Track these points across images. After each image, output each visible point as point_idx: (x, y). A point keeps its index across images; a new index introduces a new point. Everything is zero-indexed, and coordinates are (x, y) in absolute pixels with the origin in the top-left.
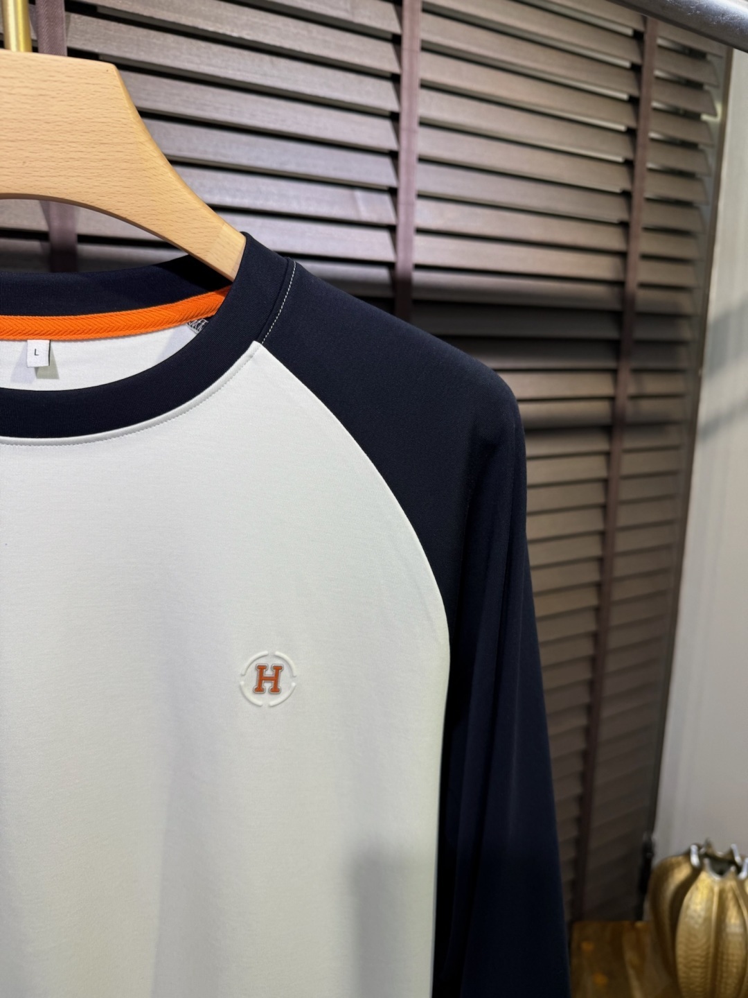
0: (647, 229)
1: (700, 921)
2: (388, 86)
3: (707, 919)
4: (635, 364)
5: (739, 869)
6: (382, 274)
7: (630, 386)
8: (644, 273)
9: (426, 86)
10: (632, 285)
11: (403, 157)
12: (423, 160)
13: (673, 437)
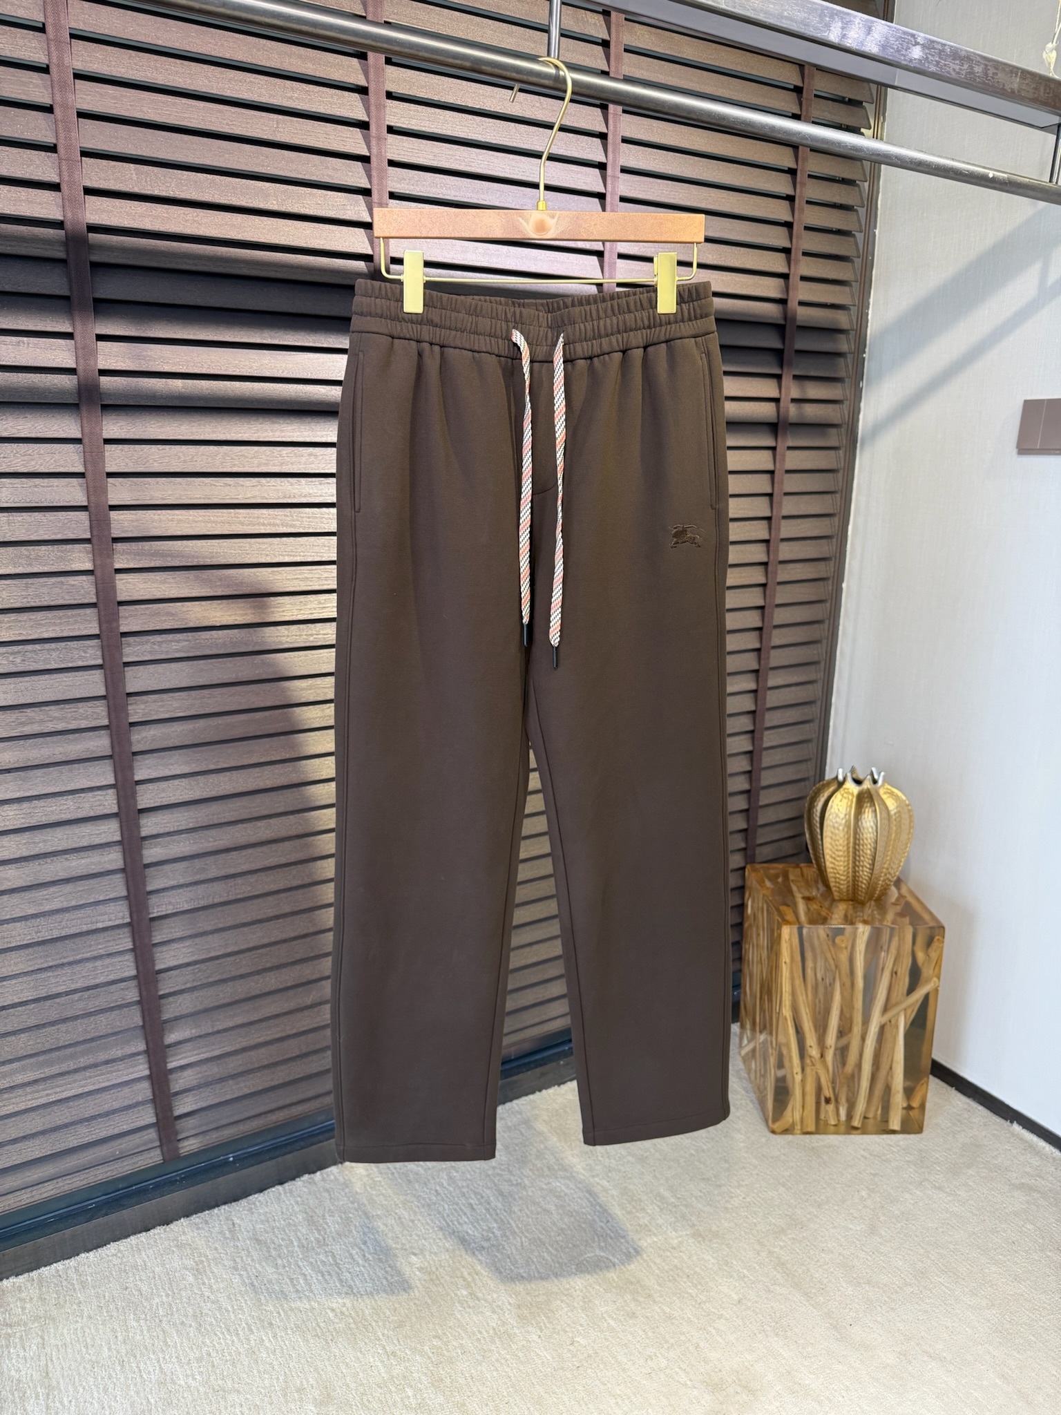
0: (805, 254)
2: (597, 141)
4: (797, 373)
5: (875, 782)
6: (594, 290)
7: (793, 390)
8: (804, 292)
9: (625, 141)
10: (793, 303)
11: (608, 198)
12: (623, 199)
13: (833, 439)
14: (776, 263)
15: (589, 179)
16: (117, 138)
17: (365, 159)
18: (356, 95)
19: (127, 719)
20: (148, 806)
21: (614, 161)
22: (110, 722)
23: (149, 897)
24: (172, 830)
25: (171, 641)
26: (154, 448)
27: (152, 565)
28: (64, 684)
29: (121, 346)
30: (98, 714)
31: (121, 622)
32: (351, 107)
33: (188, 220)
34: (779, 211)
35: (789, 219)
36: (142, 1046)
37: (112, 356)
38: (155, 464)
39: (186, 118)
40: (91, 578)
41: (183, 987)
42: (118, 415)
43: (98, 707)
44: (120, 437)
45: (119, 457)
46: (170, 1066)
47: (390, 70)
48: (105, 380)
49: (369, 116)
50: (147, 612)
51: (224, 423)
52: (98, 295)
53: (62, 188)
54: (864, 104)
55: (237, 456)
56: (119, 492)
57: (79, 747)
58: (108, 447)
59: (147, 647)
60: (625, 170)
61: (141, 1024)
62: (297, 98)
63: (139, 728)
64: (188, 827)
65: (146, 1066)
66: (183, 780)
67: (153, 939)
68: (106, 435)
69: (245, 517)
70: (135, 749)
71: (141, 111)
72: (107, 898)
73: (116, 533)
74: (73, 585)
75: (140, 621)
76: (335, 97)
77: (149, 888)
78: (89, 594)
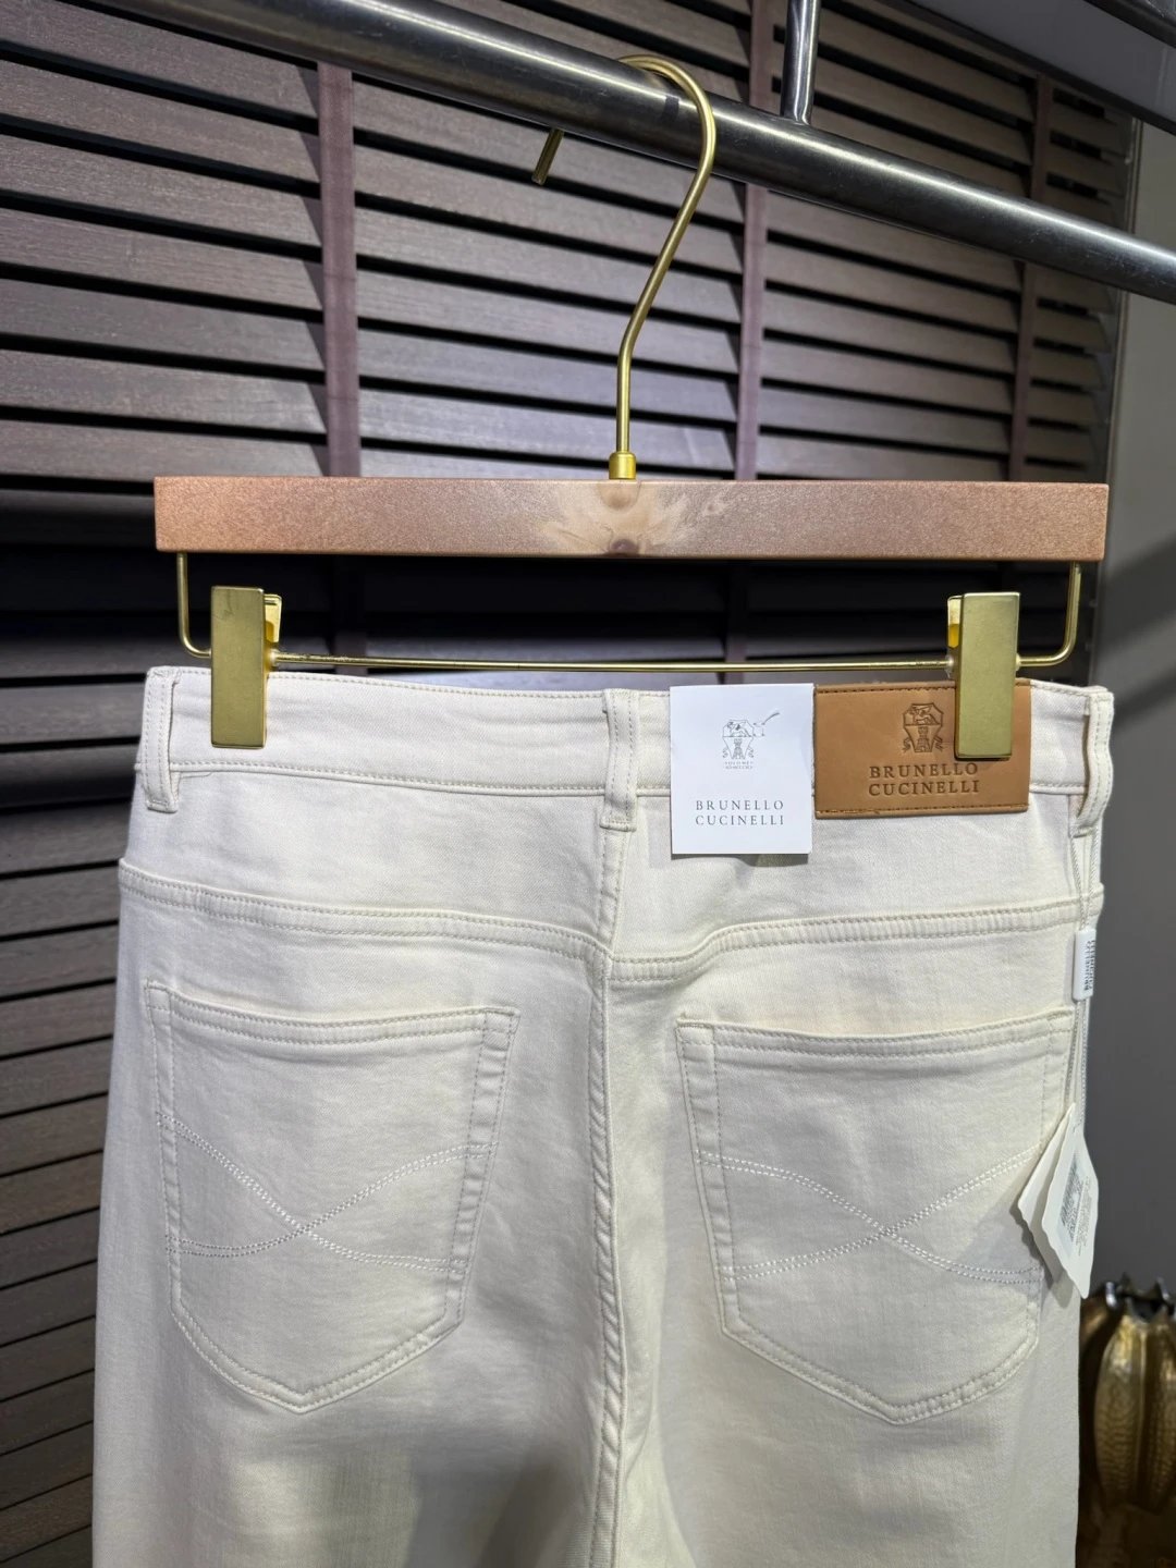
1: (1126, 1380)
2: (725, 286)
3: (1134, 1377)
5: (1171, 1310)
9: (772, 286)
11: (744, 382)
12: (768, 383)
15: (709, 349)
17: (313, 317)
18: (297, 198)
21: (754, 317)
32: (287, 218)
34: (989, 396)
35: (1004, 407)
47: (366, 156)
49: (321, 236)
60: (771, 334)
62: (174, 200)
76: (254, 204)
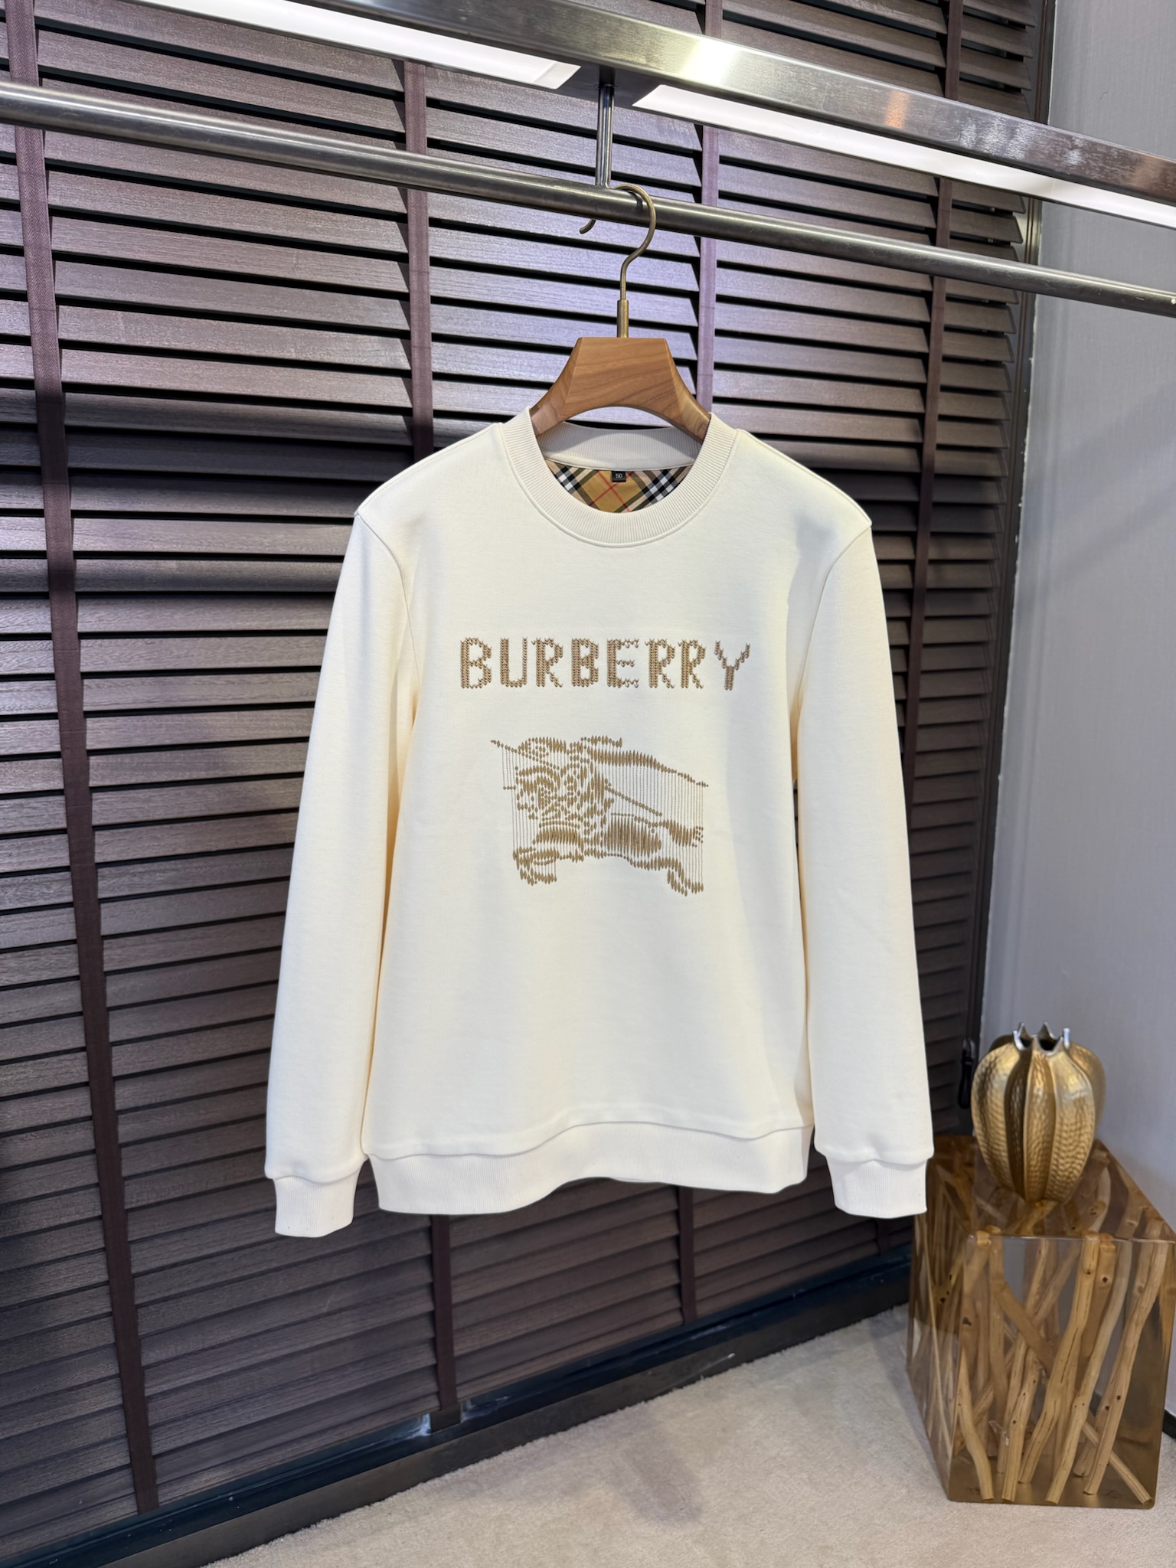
4: (936, 529)
7: (930, 550)
8: (945, 434)
9: (722, 264)
10: (929, 449)
12: (720, 333)
13: (981, 605)
14: (908, 401)
15: (677, 311)
16: (101, 282)
17: (403, 298)
18: (394, 223)
19: (102, 968)
20: (126, 1072)
21: (709, 289)
22: (80, 971)
23: (126, 1183)
24: (153, 1101)
25: (155, 871)
26: (140, 642)
27: (133, 781)
28: (23, 927)
29: (101, 523)
30: (67, 963)
31: (97, 850)
32: (388, 237)
33: (187, 374)
34: (912, 340)
35: (923, 348)
36: (113, 1370)
37: (88, 536)
38: (142, 661)
39: (186, 257)
40: (61, 799)
41: (167, 1294)
42: (97, 604)
43: (64, 953)
44: (98, 630)
45: (97, 654)
46: (148, 1392)
48: (82, 564)
49: (408, 249)
50: (127, 837)
51: (229, 610)
52: (72, 464)
53: (33, 342)
54: (1014, 214)
55: (244, 648)
56: (95, 696)
57: (41, 1002)
58: (84, 642)
59: (126, 880)
60: (721, 299)
61: (112, 1341)
62: (321, 230)
63: (117, 976)
64: (173, 1098)
65: (119, 1393)
66: (171, 1038)
67: (130, 1235)
68: (82, 628)
69: (251, 720)
70: (109, 1004)
71: (131, 250)
72: (73, 1186)
73: (91, 744)
74: (35, 808)
75: (118, 849)
76: (369, 229)
77: (125, 1173)
78: (55, 818)
